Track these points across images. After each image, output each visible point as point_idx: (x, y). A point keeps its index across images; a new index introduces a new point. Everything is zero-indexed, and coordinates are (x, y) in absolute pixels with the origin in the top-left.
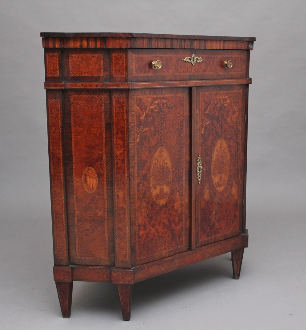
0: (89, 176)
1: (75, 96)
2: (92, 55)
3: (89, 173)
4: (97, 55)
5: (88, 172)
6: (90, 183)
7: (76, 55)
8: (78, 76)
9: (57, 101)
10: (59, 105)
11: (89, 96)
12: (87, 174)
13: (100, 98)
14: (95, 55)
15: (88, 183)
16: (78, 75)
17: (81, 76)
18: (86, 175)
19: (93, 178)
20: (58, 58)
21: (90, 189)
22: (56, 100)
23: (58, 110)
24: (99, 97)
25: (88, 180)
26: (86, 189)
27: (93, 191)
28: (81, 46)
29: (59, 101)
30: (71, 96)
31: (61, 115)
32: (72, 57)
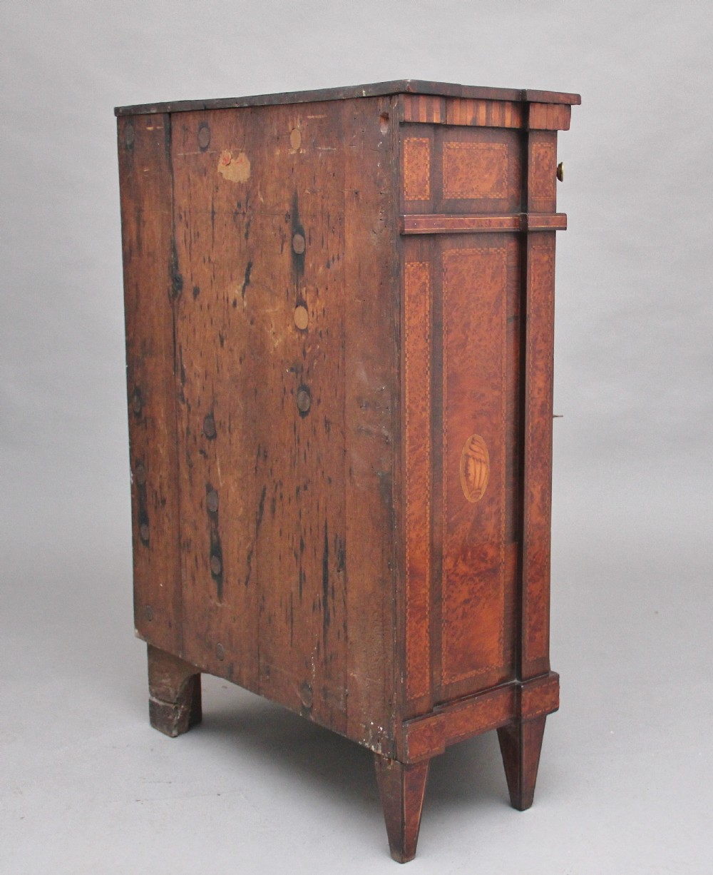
0: (474, 458)
1: (452, 250)
2: (488, 146)
3: (475, 451)
4: (497, 144)
5: (471, 449)
6: (475, 477)
7: (457, 143)
8: (459, 198)
9: (424, 265)
10: (426, 278)
11: (479, 249)
12: (470, 453)
13: (499, 253)
14: (493, 146)
15: (471, 478)
16: (459, 195)
17: (465, 198)
18: (467, 456)
19: (481, 462)
20: (428, 151)
21: (473, 492)
22: (421, 265)
23: (425, 291)
24: (498, 251)
25: (471, 470)
26: (466, 494)
27: (481, 497)
28: (475, 119)
29: (427, 265)
30: (444, 253)
31: (430, 303)
32: (449, 148)
